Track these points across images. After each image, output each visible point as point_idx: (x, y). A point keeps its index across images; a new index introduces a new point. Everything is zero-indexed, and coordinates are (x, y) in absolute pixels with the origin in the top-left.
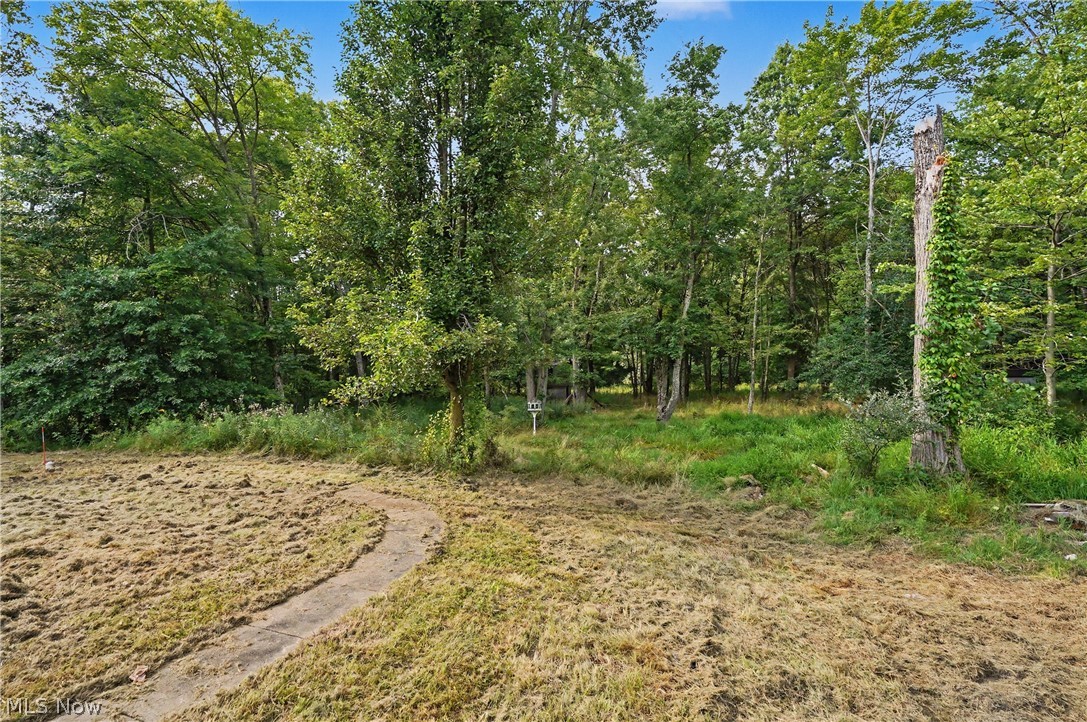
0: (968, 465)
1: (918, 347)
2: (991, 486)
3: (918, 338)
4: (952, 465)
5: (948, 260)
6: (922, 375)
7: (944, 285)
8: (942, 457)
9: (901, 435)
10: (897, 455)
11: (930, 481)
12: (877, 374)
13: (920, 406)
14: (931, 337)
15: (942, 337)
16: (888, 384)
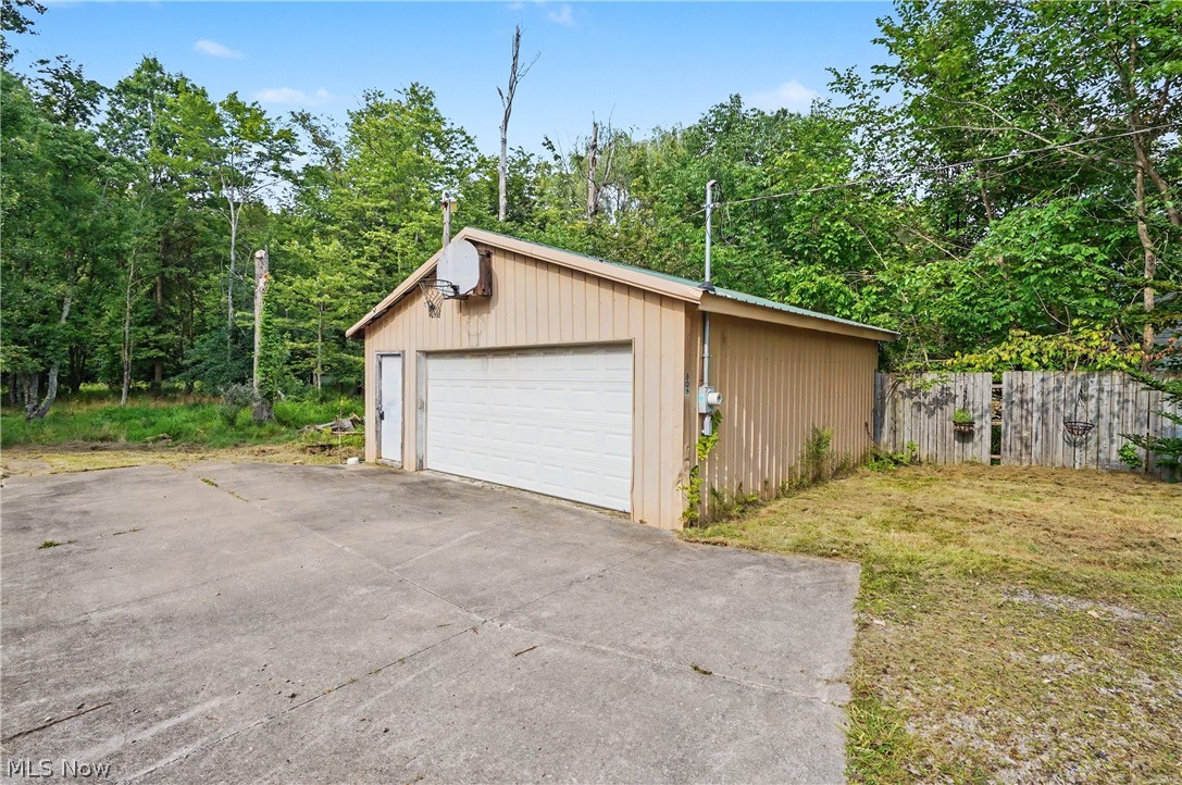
0: (277, 416)
1: (256, 363)
2: (284, 423)
3: (256, 359)
4: (269, 417)
5: (268, 324)
6: (257, 377)
7: (266, 335)
8: (265, 413)
9: (246, 404)
10: (245, 415)
11: (260, 424)
12: (236, 374)
13: (256, 390)
14: (261, 358)
15: (265, 358)
16: (243, 381)
